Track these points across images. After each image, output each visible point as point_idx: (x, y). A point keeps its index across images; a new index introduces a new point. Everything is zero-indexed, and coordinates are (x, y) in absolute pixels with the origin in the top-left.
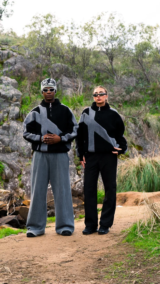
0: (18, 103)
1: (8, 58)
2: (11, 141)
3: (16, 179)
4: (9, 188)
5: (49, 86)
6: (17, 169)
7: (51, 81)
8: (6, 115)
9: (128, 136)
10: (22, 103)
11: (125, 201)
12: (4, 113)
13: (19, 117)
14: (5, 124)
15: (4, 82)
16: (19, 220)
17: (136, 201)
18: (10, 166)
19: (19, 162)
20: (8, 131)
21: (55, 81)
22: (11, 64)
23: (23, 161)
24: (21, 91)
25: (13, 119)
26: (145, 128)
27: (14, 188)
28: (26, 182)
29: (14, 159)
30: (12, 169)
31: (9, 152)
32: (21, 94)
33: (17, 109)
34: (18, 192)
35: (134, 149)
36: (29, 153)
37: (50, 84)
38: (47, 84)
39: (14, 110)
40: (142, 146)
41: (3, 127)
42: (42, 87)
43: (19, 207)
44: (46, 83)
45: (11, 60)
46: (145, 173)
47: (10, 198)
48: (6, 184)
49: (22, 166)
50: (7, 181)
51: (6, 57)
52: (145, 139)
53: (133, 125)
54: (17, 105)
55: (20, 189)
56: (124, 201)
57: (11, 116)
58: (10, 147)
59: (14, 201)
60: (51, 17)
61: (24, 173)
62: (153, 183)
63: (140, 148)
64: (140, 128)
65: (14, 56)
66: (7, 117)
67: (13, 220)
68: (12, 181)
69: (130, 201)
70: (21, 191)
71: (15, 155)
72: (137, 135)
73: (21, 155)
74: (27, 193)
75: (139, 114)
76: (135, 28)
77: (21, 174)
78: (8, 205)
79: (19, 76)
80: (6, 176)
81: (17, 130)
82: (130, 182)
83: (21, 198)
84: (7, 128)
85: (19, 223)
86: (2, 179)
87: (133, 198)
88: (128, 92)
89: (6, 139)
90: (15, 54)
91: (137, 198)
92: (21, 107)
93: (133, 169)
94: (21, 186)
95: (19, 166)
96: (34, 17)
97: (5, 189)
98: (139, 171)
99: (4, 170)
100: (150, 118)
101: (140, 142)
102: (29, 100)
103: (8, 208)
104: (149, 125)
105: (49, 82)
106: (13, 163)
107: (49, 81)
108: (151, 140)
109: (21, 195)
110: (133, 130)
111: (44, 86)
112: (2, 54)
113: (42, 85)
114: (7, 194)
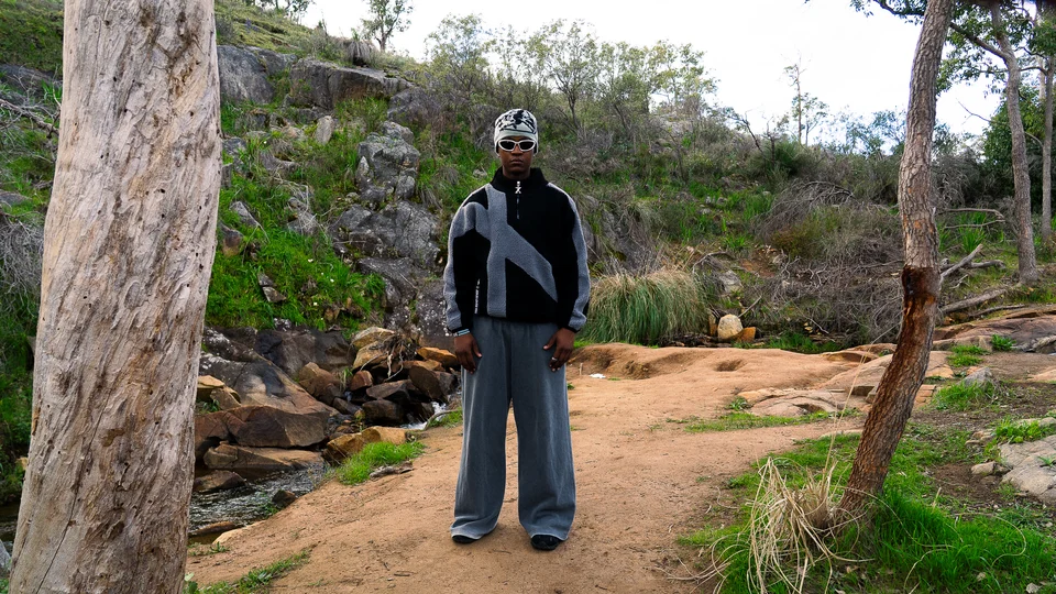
0: (412, 169)
1: (399, 91)
2: (398, 238)
3: (407, 308)
4: (393, 323)
5: (519, 134)
6: (409, 289)
7: (524, 120)
8: (391, 191)
9: (604, 235)
10: (419, 170)
11: (608, 363)
12: (388, 186)
13: (415, 194)
14: (388, 207)
15: (389, 131)
16: (409, 391)
17: (631, 365)
18: (395, 283)
19: (412, 275)
20: (394, 220)
21: (535, 119)
22: (403, 102)
23: (420, 276)
24: (419, 149)
25: (403, 198)
26: (631, 223)
27: (402, 325)
28: (425, 314)
29: (403, 270)
30: (399, 289)
31: (393, 258)
32: (418, 153)
33: (411, 181)
34: (409, 331)
35: (615, 261)
36: (430, 261)
37: (522, 126)
38: (512, 127)
39: (404, 182)
40: (625, 253)
41: (385, 212)
42: (498, 136)
43: (409, 363)
44: (509, 123)
45: (403, 95)
46: (634, 303)
47: (393, 343)
48: (387, 315)
49: (417, 284)
50: (389, 310)
51: (395, 89)
52: (631, 242)
53: (611, 216)
54: (411, 173)
55: (413, 326)
56: (605, 363)
57: (400, 192)
58: (396, 249)
59: (402, 348)
60: (474, 22)
61: (421, 297)
62: (648, 321)
63: (622, 257)
64: (623, 223)
65: (407, 87)
66: (393, 194)
67: (398, 392)
68: (399, 311)
69: (618, 365)
70: (415, 329)
71: (405, 262)
72: (619, 233)
73: (416, 263)
74: (425, 333)
75: (621, 198)
76: (611, 51)
77: (414, 298)
78: (390, 358)
79: (416, 124)
80: (388, 302)
81: (410, 219)
82: (607, 319)
83: (415, 344)
84: (393, 214)
85: (408, 396)
86: (382, 307)
87: (624, 360)
88: (604, 159)
89: (391, 235)
90: (409, 84)
91: (631, 360)
92: (418, 178)
93: (613, 295)
94: (415, 321)
95: (411, 283)
96: (443, 22)
97: (385, 327)
98: (624, 299)
99: (384, 289)
100: (639, 205)
101: (621, 246)
102: (432, 165)
103: (389, 364)
104: (638, 217)
105: (519, 122)
106: (402, 277)
107: (518, 118)
108: (642, 243)
109: (415, 338)
110: (611, 225)
111: (505, 134)
112: (389, 84)
113: (497, 129)
114: (389, 337)
